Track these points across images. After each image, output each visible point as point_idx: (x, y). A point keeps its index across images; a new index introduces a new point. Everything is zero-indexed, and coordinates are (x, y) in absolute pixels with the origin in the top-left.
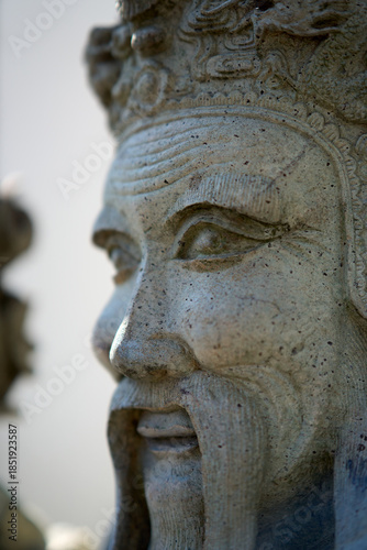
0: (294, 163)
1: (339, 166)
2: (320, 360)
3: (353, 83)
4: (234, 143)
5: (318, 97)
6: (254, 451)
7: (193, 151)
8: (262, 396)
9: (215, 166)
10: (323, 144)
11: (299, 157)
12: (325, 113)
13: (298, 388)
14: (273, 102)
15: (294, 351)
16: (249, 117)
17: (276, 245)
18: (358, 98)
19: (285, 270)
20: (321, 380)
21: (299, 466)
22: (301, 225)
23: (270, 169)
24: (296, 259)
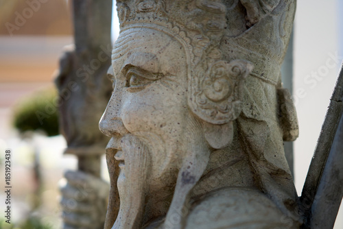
0: (164, 48)
1: (186, 49)
2: (173, 130)
3: (190, 14)
4: (142, 39)
5: (177, 20)
6: (142, 166)
7: (129, 42)
8: (149, 144)
9: (135, 49)
10: (179, 39)
11: (167, 45)
12: (180, 26)
13: (164, 142)
14: (159, 22)
15: (161, 126)
16: (150, 28)
17: (158, 82)
18: (192, 20)
19: (161, 92)
20: (173, 139)
21: (165, 174)
22: (168, 73)
23: (154, 51)
24: (166, 88)
